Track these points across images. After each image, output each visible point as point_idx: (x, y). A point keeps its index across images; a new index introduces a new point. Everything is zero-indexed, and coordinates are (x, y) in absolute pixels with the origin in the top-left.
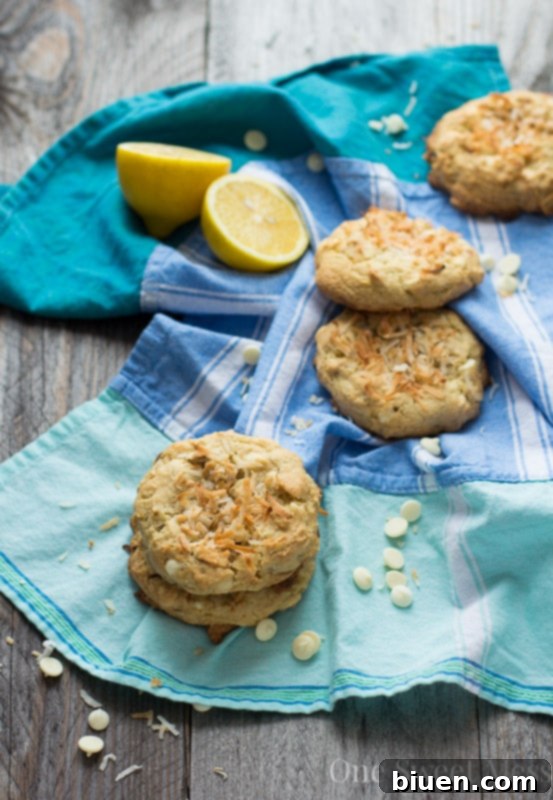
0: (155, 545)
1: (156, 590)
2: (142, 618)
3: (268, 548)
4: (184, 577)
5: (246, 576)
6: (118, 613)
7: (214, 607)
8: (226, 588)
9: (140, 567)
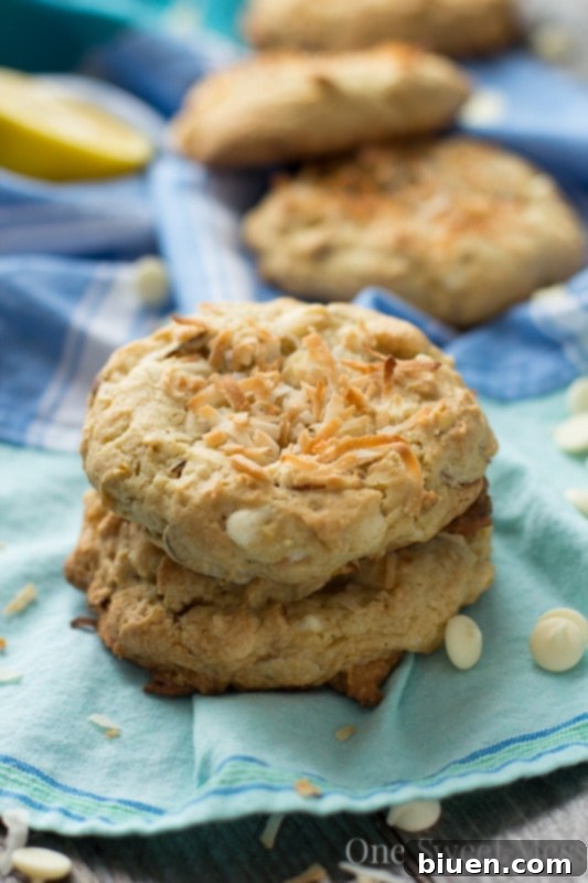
0: (183, 501)
1: (205, 631)
2: (191, 712)
3: (427, 427)
4: (280, 535)
5: (405, 492)
6: (127, 731)
7: (347, 614)
8: (373, 536)
9: (143, 613)
